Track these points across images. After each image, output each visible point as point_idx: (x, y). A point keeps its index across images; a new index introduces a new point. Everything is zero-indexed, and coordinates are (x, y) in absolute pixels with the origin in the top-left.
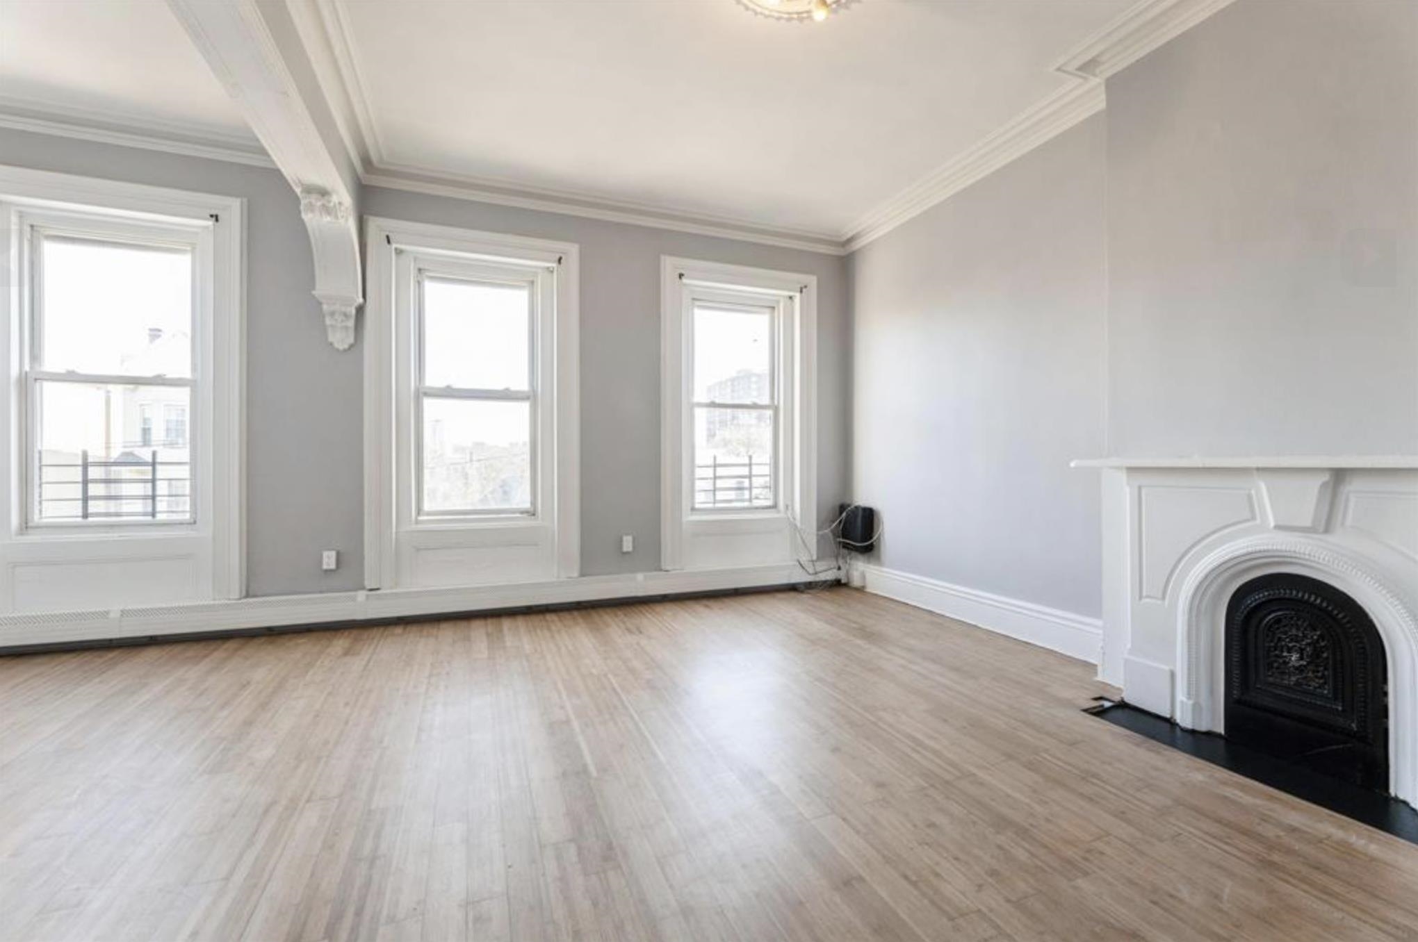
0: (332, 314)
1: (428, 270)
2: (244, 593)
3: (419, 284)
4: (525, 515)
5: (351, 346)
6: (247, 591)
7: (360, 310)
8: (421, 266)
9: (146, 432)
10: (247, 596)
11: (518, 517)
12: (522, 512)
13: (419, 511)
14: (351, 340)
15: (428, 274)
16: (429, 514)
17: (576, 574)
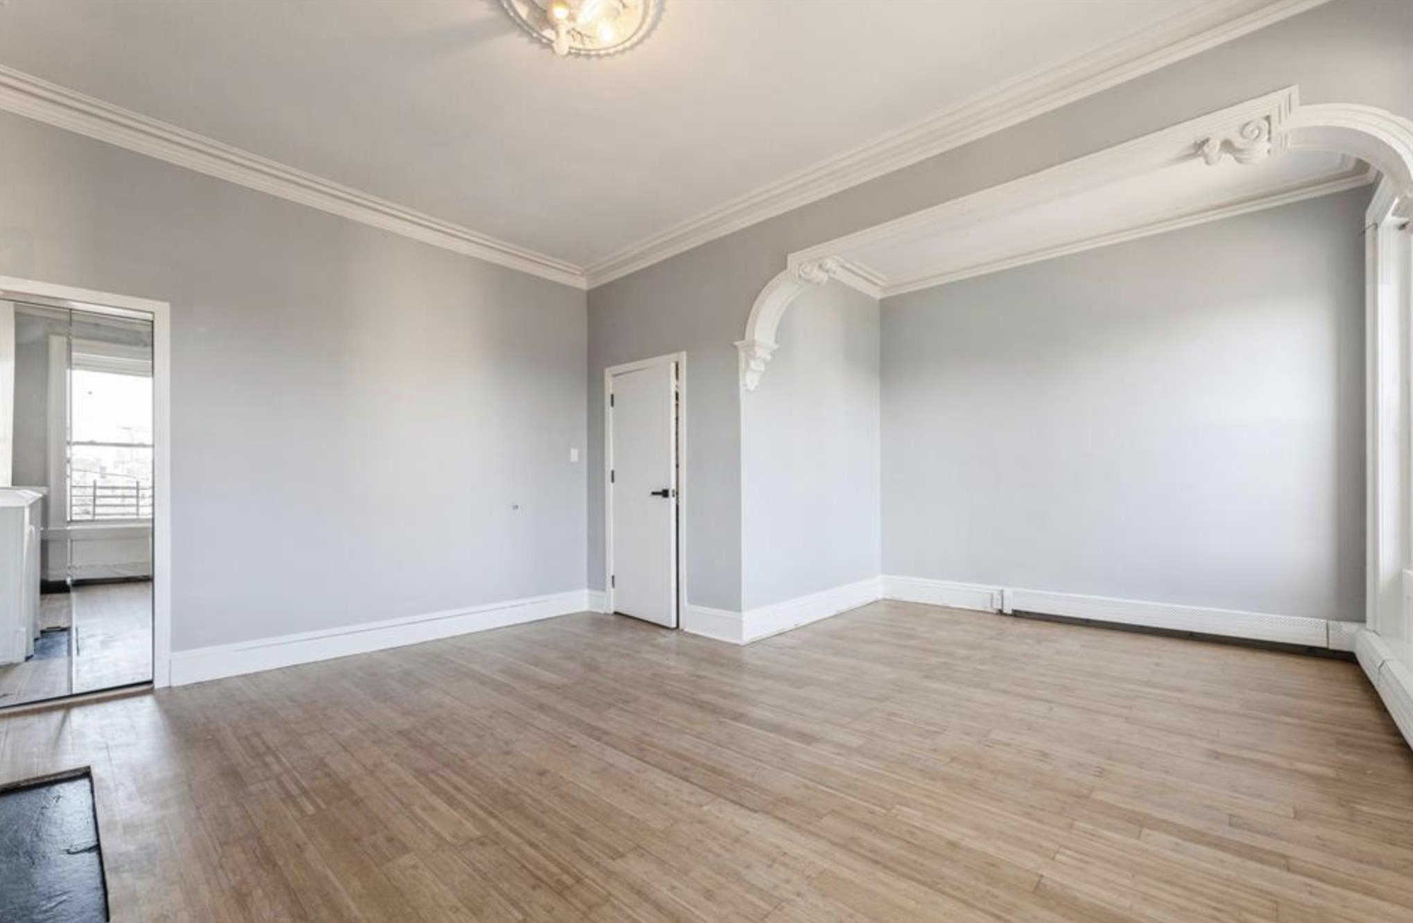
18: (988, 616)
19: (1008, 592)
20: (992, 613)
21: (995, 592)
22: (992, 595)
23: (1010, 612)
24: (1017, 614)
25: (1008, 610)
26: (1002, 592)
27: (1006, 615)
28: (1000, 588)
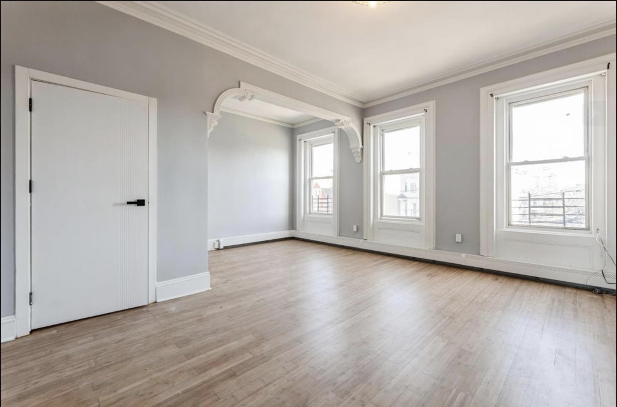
0: (355, 152)
1: (386, 129)
2: (338, 235)
3: (383, 135)
4: (417, 220)
5: (361, 162)
6: (339, 234)
7: (362, 149)
8: (383, 129)
9: (406, 187)
10: (339, 236)
11: (415, 220)
12: (416, 219)
13: (382, 215)
14: (360, 159)
15: (385, 131)
16: (385, 216)
17: (432, 248)
18: (212, 252)
19: (221, 240)
20: (214, 251)
21: (215, 242)
22: (214, 243)
23: (223, 248)
24: (226, 248)
25: (222, 247)
26: (218, 241)
27: (221, 249)
28: (217, 239)
